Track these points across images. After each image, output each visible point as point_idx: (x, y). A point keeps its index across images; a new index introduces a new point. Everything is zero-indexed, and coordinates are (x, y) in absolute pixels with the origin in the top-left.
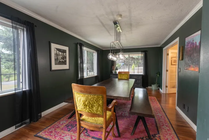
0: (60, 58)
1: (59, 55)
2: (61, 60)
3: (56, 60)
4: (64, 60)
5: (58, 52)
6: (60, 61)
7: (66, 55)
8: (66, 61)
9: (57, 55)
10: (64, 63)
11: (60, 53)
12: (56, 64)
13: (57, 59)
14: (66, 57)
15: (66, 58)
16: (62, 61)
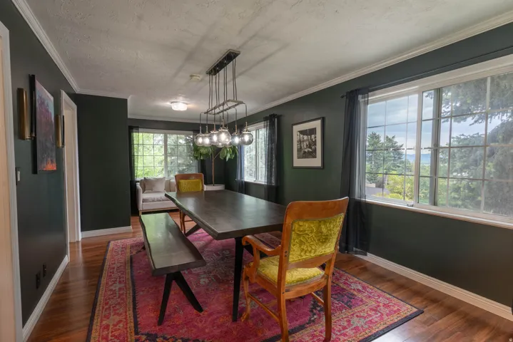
0: (305, 146)
1: (303, 141)
2: (306, 150)
3: (300, 150)
4: (311, 148)
5: (301, 136)
6: (305, 152)
7: (315, 137)
8: (315, 151)
9: (300, 142)
10: (312, 154)
11: (305, 137)
12: (298, 158)
13: (301, 148)
14: (315, 143)
15: (315, 145)
16: (308, 151)
